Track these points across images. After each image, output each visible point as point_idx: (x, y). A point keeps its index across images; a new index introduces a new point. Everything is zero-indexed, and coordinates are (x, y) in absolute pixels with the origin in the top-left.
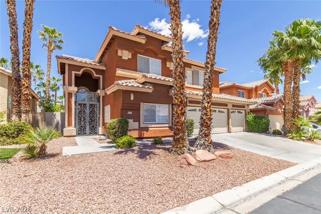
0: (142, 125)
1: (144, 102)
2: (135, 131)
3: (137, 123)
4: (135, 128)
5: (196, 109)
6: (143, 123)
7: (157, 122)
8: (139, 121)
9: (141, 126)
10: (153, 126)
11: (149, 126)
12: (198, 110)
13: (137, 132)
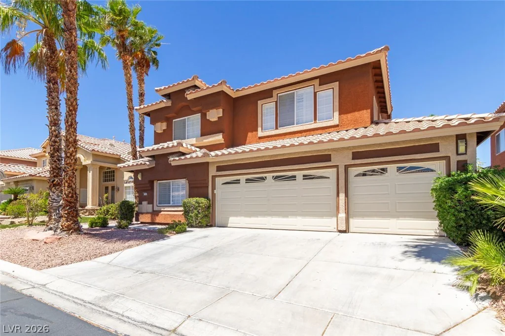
0: (156, 208)
1: (158, 181)
2: (147, 215)
3: (151, 205)
4: (148, 211)
5: (239, 180)
6: (157, 206)
7: (171, 205)
8: (152, 203)
9: (154, 209)
10: (166, 209)
11: (162, 209)
12: (245, 181)
13: (149, 215)
